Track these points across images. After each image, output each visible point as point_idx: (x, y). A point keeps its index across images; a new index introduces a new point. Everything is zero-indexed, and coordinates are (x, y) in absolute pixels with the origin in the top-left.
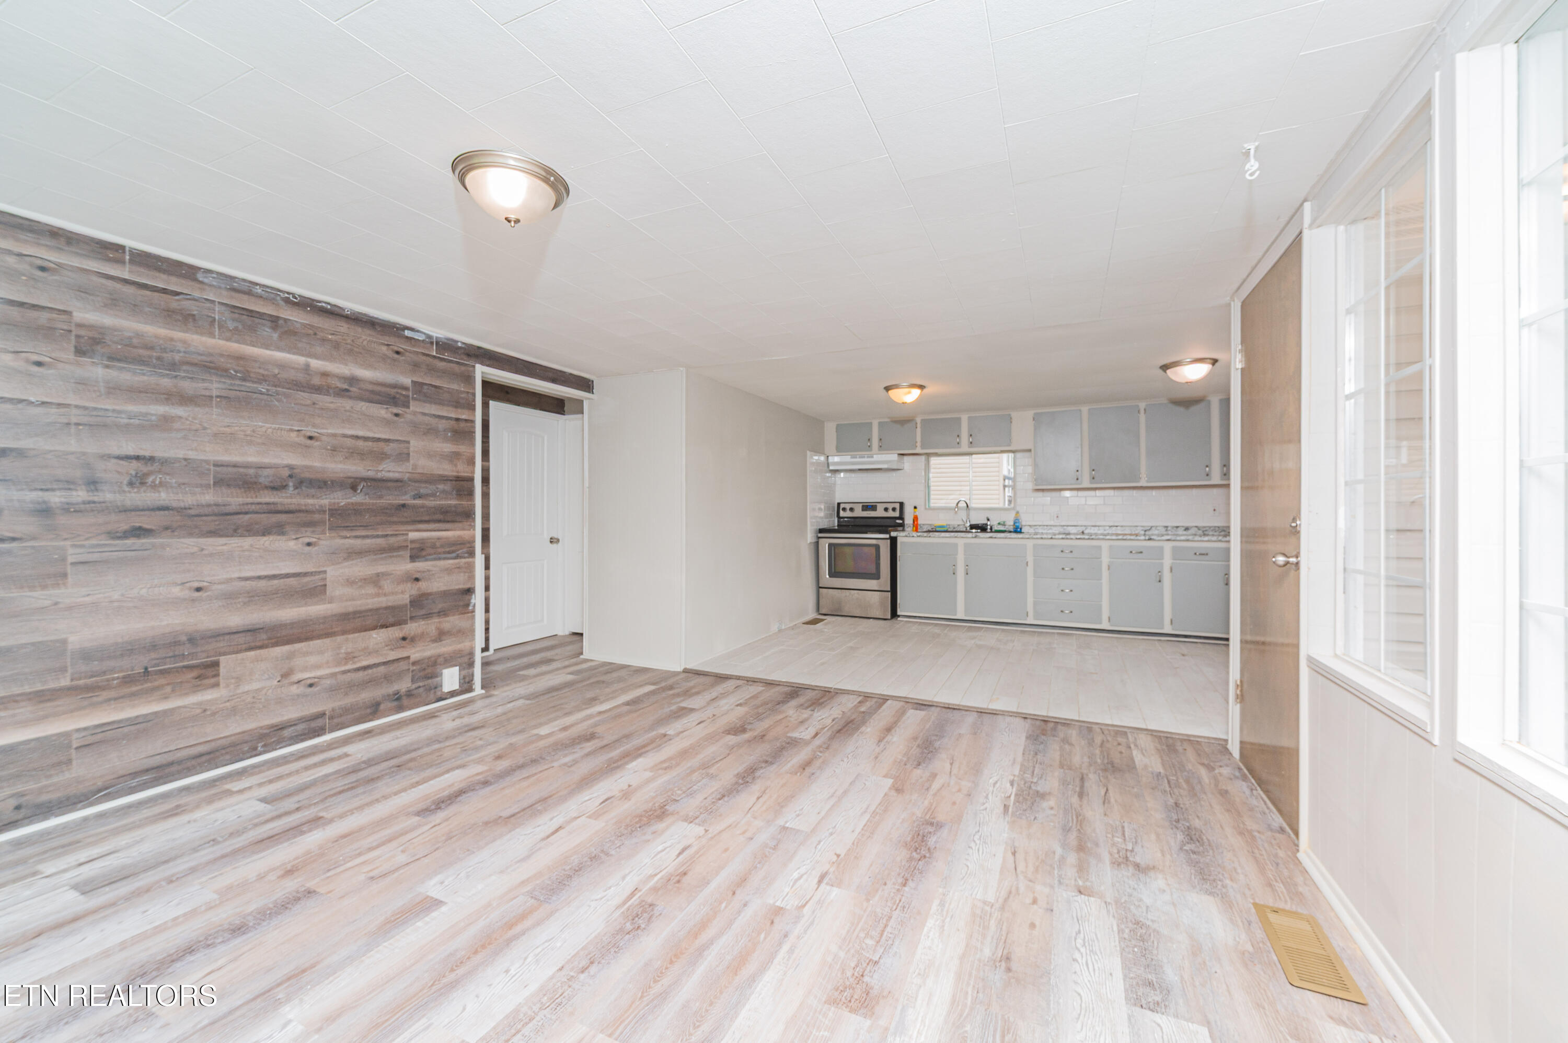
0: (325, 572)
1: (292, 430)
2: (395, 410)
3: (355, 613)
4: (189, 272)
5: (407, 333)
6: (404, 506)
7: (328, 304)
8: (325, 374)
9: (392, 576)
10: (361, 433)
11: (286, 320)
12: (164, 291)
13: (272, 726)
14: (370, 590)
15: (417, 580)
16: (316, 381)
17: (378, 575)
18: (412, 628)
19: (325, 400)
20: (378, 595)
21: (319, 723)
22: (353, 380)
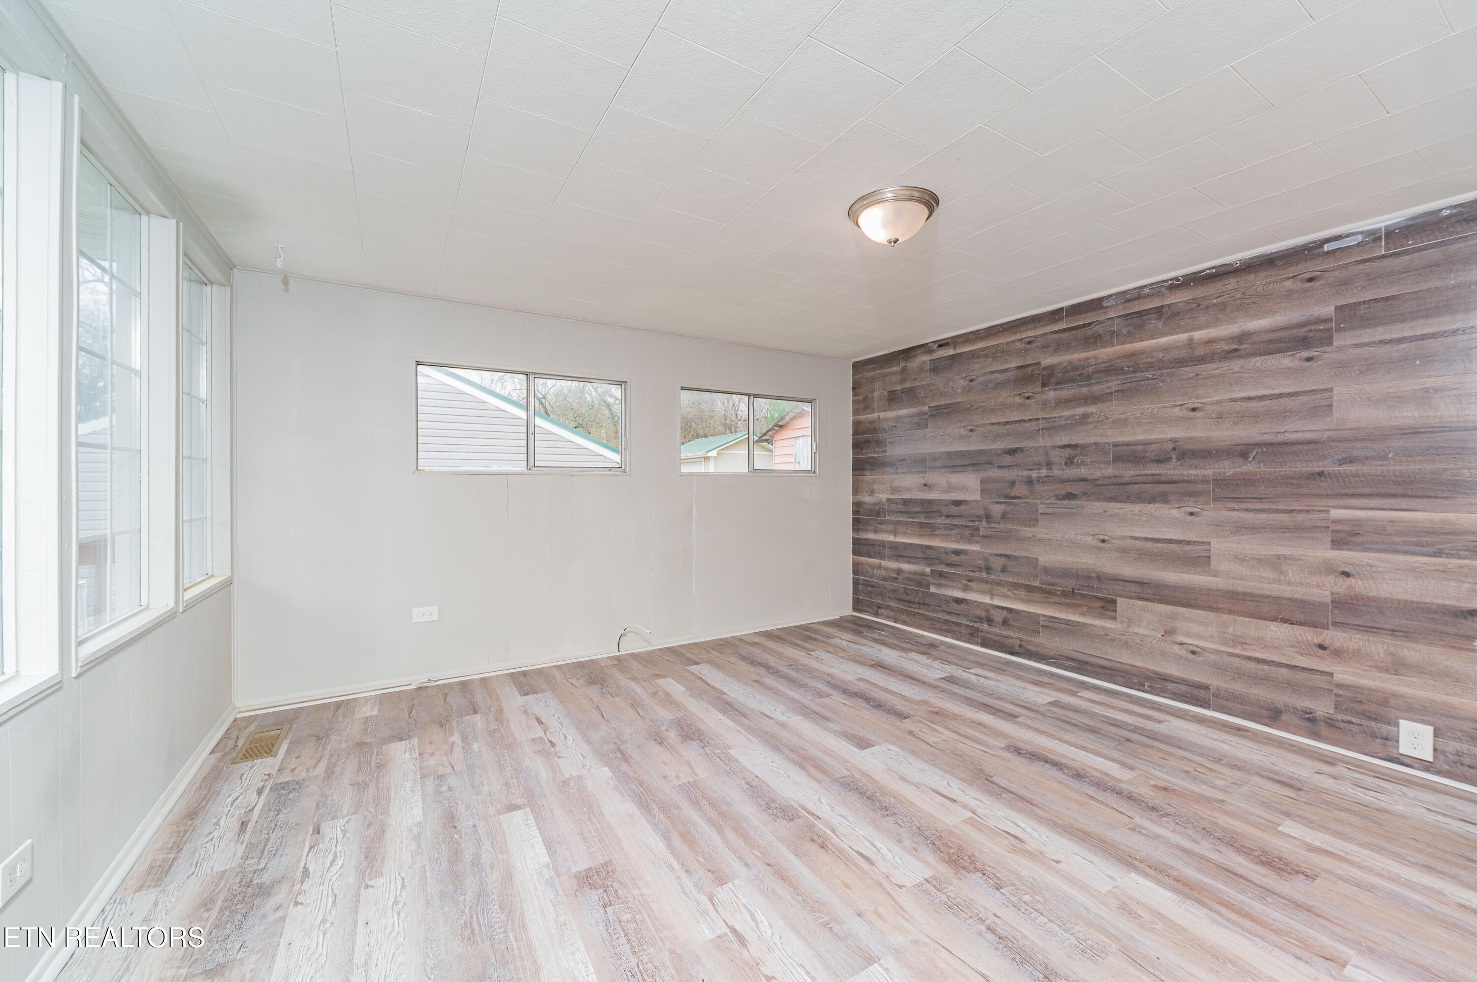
0: (1209, 543)
1: (1175, 406)
2: (1306, 354)
3: (1245, 594)
4: (1096, 305)
5: (1326, 248)
6: (1321, 474)
7: (1213, 268)
8: (1210, 342)
9: (1301, 562)
10: (1254, 393)
11: (1169, 306)
12: (1084, 326)
13: (1156, 673)
14: (1268, 573)
15: (1346, 574)
16: (1200, 352)
17: (1278, 557)
18: (1336, 637)
19: (1209, 368)
20: (1279, 581)
21: (1202, 693)
22: (1242, 337)
